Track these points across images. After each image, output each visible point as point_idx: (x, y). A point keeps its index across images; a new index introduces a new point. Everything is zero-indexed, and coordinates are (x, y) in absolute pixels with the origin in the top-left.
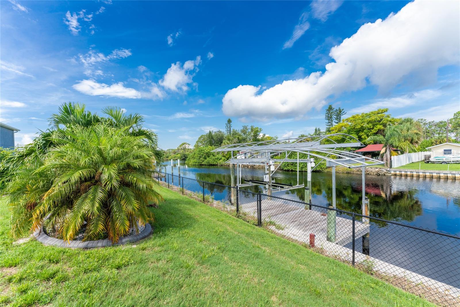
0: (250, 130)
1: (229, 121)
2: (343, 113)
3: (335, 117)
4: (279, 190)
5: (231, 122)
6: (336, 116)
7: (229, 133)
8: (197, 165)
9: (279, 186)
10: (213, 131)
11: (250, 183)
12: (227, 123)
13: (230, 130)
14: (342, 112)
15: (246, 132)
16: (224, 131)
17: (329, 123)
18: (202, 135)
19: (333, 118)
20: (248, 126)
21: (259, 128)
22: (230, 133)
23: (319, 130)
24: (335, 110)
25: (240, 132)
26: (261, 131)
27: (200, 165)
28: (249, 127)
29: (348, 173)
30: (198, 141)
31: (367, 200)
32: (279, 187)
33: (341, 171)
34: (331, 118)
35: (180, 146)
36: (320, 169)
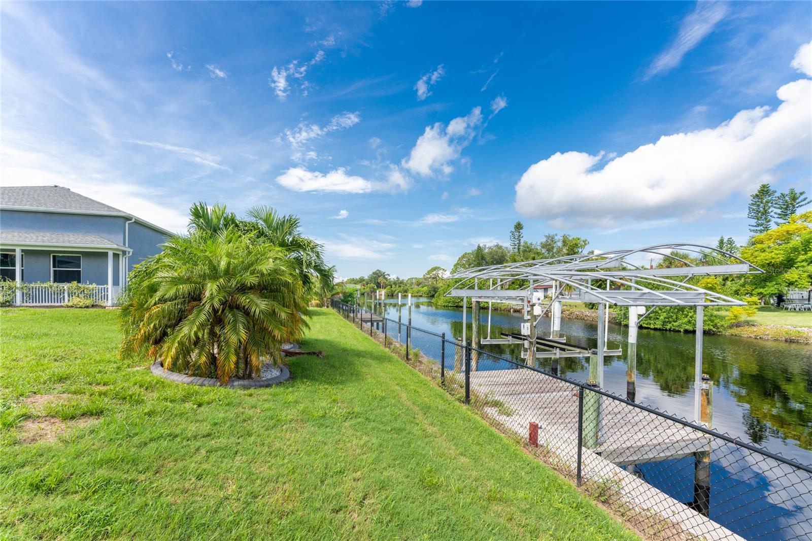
0: (560, 244)
1: (519, 227)
2: (802, 201)
3: (779, 211)
4: (558, 354)
5: (522, 228)
6: (781, 208)
7: (516, 250)
8: (451, 306)
9: (557, 347)
10: (485, 246)
11: (510, 338)
12: (514, 230)
13: (519, 243)
14: (798, 198)
15: (553, 248)
16: (507, 244)
17: (758, 225)
18: (466, 254)
19: (772, 214)
20: (556, 235)
21: (583, 238)
22: (519, 249)
23: (730, 242)
24: (778, 194)
25: (539, 248)
26: (585, 244)
27: (457, 306)
28: (559, 238)
29: (790, 341)
30: (458, 264)
31: (706, 383)
32: (558, 350)
33: (770, 337)
34: (765, 212)
35: (429, 272)
36: (712, 327)
